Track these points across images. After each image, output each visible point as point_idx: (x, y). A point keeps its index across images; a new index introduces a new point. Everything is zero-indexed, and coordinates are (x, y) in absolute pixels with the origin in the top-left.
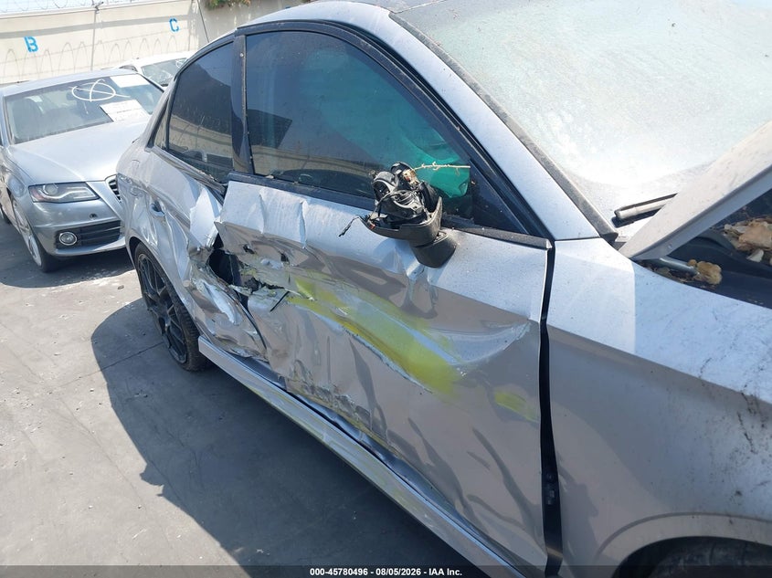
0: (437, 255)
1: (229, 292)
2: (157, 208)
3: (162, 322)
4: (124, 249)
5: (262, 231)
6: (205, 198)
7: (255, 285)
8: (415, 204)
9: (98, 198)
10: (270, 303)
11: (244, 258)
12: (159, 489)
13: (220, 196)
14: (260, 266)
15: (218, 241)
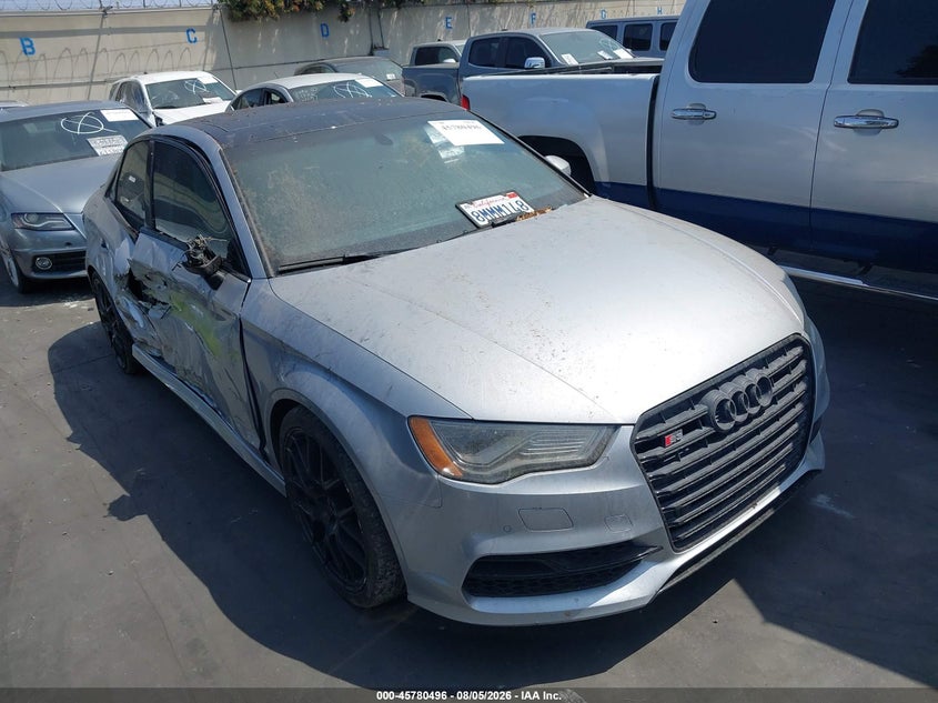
0: (215, 283)
1: (140, 306)
2: (104, 246)
3: (110, 334)
4: (86, 277)
5: (151, 265)
6: (126, 244)
7: (154, 302)
8: (200, 256)
9: (74, 228)
10: (161, 313)
11: (147, 283)
12: (78, 446)
13: (134, 241)
14: (155, 290)
15: (130, 271)
